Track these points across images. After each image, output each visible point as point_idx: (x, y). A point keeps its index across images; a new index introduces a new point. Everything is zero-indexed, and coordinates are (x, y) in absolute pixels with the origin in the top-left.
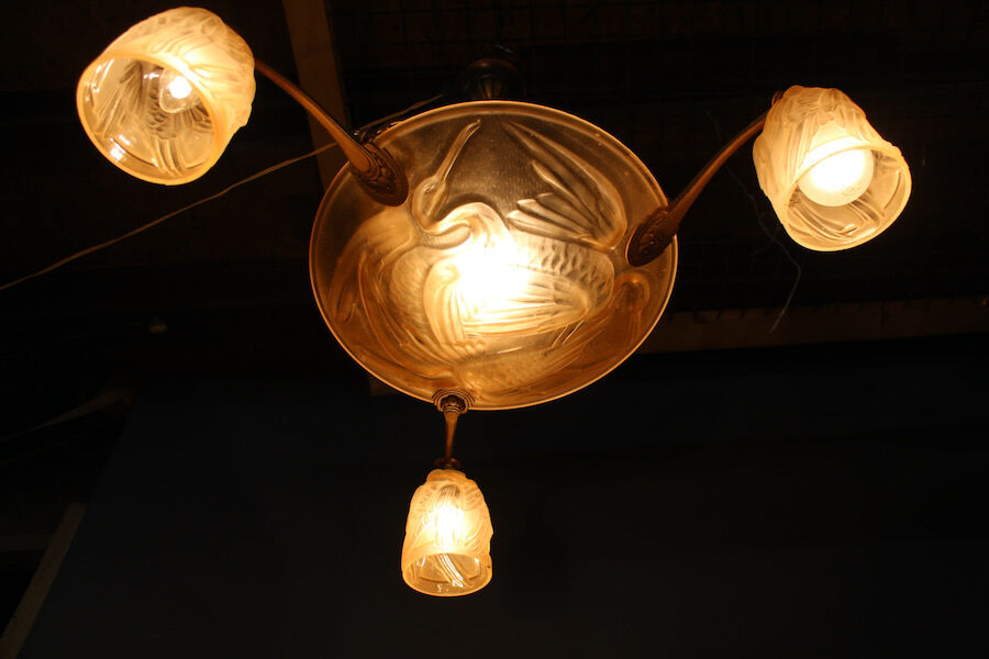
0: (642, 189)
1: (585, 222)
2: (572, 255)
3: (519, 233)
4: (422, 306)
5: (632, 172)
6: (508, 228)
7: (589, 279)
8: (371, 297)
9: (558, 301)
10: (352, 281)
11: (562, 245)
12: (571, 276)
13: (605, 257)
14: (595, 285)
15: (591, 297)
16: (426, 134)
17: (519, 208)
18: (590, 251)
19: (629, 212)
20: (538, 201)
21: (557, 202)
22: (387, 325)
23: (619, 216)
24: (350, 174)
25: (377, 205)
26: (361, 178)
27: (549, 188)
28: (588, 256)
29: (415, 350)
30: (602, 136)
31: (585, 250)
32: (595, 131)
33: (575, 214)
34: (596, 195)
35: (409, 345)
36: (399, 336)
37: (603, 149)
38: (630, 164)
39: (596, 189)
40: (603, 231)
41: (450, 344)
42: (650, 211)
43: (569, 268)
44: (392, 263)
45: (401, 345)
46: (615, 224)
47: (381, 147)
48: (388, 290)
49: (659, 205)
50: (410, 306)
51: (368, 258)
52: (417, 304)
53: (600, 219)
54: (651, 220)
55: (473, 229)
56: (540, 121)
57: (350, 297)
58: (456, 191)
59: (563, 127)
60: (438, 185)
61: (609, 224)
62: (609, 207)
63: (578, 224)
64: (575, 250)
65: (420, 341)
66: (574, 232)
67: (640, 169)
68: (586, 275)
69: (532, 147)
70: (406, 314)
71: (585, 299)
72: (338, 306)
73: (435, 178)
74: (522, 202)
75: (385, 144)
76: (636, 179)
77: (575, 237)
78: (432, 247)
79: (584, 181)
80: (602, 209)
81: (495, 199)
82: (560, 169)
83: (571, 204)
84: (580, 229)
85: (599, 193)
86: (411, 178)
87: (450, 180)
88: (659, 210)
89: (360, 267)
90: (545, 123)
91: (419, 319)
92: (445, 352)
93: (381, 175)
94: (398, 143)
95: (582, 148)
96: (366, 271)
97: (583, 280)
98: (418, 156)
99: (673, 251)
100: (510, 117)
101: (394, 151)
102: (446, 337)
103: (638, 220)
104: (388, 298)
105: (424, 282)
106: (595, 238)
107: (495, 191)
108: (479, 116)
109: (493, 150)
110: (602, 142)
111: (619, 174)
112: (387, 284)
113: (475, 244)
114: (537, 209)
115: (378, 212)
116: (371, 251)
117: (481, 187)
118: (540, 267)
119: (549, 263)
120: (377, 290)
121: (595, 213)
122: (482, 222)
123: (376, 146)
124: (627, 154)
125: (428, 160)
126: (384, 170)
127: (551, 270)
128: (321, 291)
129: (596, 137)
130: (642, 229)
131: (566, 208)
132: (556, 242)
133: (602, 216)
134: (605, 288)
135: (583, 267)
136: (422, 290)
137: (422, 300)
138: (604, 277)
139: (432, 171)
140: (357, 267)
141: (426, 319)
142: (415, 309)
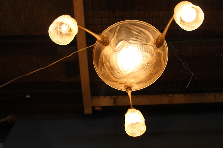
0: (155, 32)
1: (145, 40)
2: (144, 47)
3: (132, 45)
4: (117, 64)
5: (152, 29)
6: (130, 44)
7: (149, 51)
8: (107, 66)
9: (143, 57)
10: (102, 64)
11: (141, 45)
12: (145, 51)
13: (151, 47)
14: (150, 52)
15: (150, 55)
16: (111, 31)
17: (131, 40)
18: (147, 45)
19: (154, 37)
20: (135, 38)
21: (138, 37)
22: (111, 71)
23: (151, 37)
24: (98, 42)
25: (104, 46)
26: (100, 42)
27: (136, 35)
28: (147, 47)
29: (118, 76)
30: (144, 23)
31: (146, 45)
32: (142, 23)
33: (142, 39)
34: (145, 34)
35: (116, 75)
36: (114, 73)
37: (145, 26)
38: (151, 27)
39: (145, 33)
40: (149, 41)
41: (124, 72)
42: (158, 36)
43: (144, 50)
44: (109, 57)
45: (115, 75)
46: (151, 39)
47: (103, 35)
48: (109, 63)
49: (159, 34)
50: (115, 65)
51: (104, 57)
52: (116, 64)
53: (148, 39)
54: (158, 37)
55: (123, 46)
56: (131, 23)
57: (103, 68)
58: (119, 40)
59: (136, 23)
60: (115, 39)
61: (150, 39)
62: (149, 36)
63: (144, 40)
64: (144, 46)
65: (118, 73)
66: (143, 42)
67: (154, 28)
68: (148, 50)
69: (131, 28)
70: (114, 67)
71: (149, 55)
72: (101, 71)
73: (114, 38)
74: (131, 39)
75: (103, 34)
76: (153, 30)
77: (143, 43)
78: (116, 51)
79: (143, 32)
80: (147, 36)
81: (126, 39)
82: (137, 31)
83: (141, 37)
84: (144, 41)
85: (146, 34)
86: (109, 39)
87: (117, 37)
88: (160, 35)
89: (103, 59)
90: (132, 23)
91: (117, 67)
92: (124, 74)
93: (104, 40)
94: (106, 34)
95: (141, 26)
96: (105, 60)
97: (147, 52)
98: (110, 35)
99: (165, 43)
100: (125, 23)
101: (105, 35)
102: (123, 70)
103: (156, 38)
104: (110, 65)
105: (116, 59)
106: (148, 43)
107: (126, 38)
108: (120, 25)
109: (124, 30)
110: (144, 24)
111: (149, 30)
112: (109, 62)
113: (124, 49)
114: (135, 39)
115: (104, 48)
116: (105, 56)
117: (123, 38)
118: (138, 50)
119: (140, 49)
120: (108, 64)
121: (147, 38)
122: (125, 44)
123: (102, 35)
124: (150, 26)
125: (112, 35)
126: (104, 39)
127: (140, 51)
128: (97, 69)
129: (143, 23)
130: (157, 40)
131: (140, 38)
132: (140, 45)
133: (148, 38)
134: (153, 53)
135: (147, 49)
136: (116, 61)
137: (117, 63)
138: (152, 50)
139: (113, 37)
140: (103, 60)
141: (118, 67)
142: (116, 66)
